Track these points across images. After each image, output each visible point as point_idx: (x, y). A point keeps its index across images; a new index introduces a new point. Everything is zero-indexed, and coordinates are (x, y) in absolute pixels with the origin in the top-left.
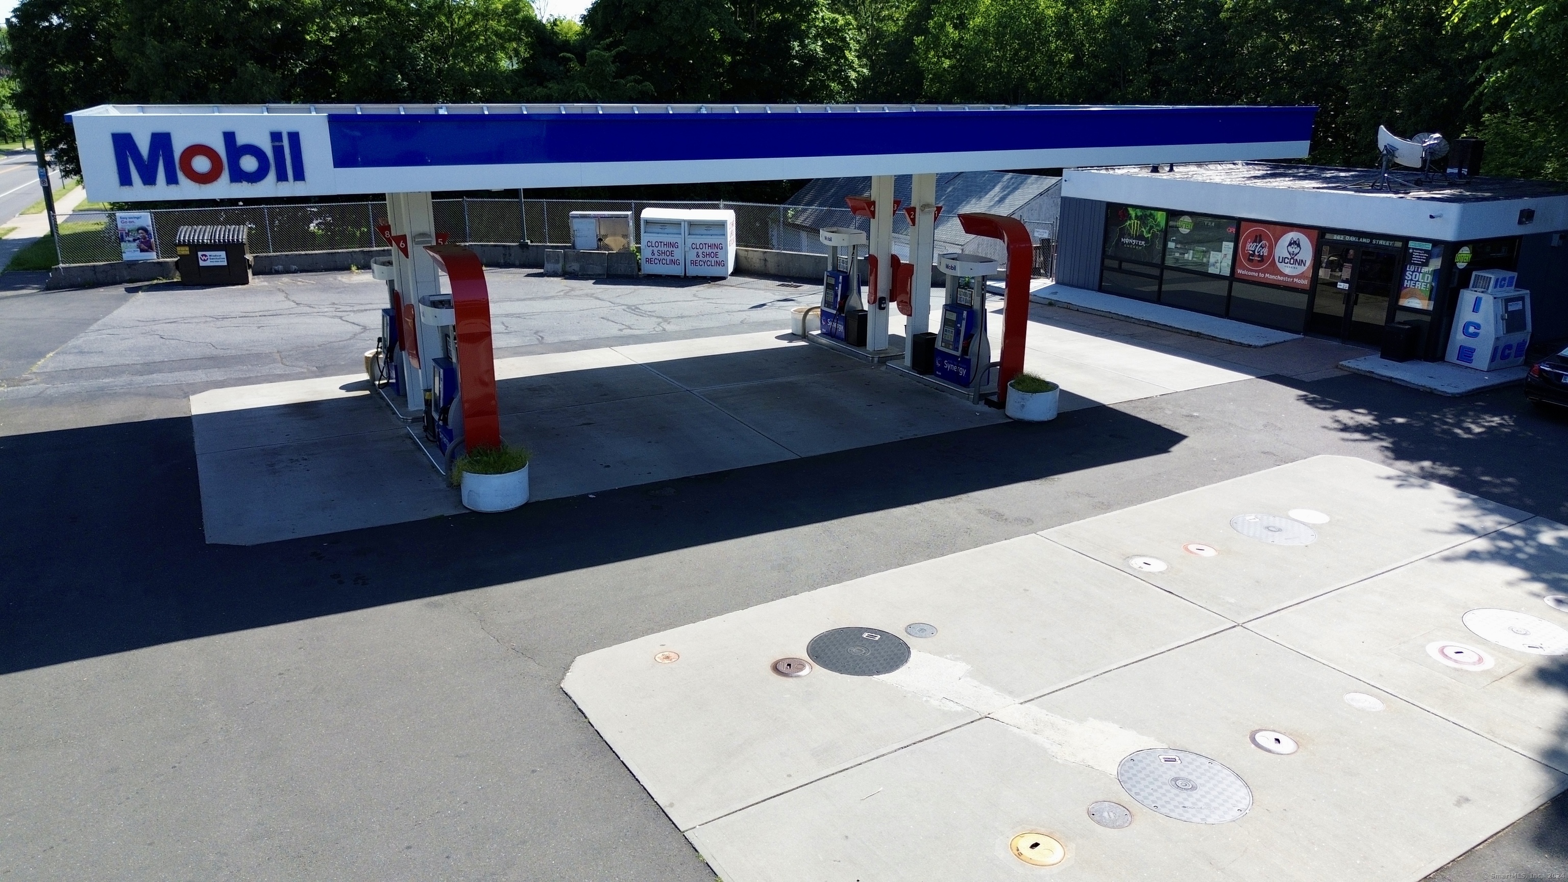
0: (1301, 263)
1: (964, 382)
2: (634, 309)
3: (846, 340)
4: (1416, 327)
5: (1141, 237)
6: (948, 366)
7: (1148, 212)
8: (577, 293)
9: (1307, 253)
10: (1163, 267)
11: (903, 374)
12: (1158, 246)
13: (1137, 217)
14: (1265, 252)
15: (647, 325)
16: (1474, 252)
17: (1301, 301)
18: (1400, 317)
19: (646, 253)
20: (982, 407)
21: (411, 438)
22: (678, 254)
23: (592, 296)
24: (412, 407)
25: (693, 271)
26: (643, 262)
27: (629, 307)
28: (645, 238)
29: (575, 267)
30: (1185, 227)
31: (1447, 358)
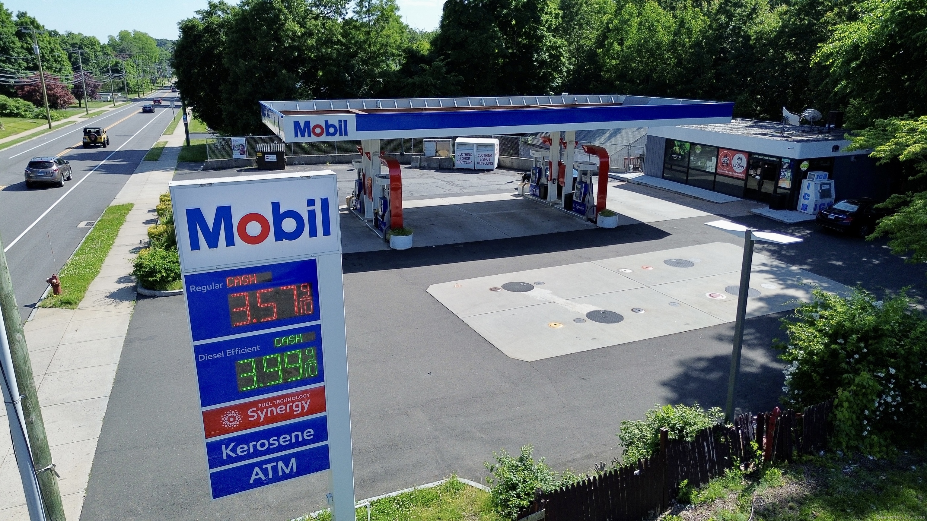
0: (742, 167)
1: (583, 213)
2: (451, 183)
3: (539, 197)
4: (783, 195)
5: (680, 154)
6: (578, 207)
7: (683, 143)
8: (426, 176)
9: (744, 163)
10: (688, 168)
11: (560, 210)
12: (687, 159)
13: (678, 145)
14: (728, 162)
15: (456, 190)
16: (810, 164)
17: (742, 184)
18: (779, 191)
19: (457, 158)
20: (589, 223)
21: (368, 227)
22: (472, 159)
23: (432, 177)
24: (367, 217)
25: (478, 167)
26: (455, 162)
27: (449, 182)
28: (457, 151)
29: (425, 164)
30: (698, 150)
31: (798, 209)
